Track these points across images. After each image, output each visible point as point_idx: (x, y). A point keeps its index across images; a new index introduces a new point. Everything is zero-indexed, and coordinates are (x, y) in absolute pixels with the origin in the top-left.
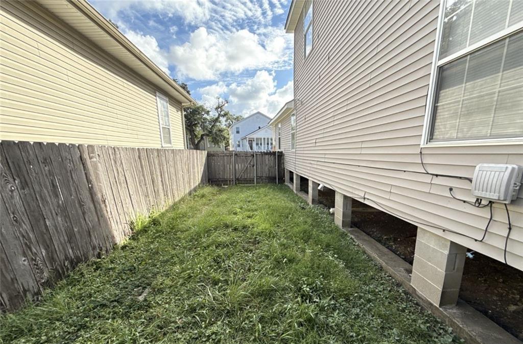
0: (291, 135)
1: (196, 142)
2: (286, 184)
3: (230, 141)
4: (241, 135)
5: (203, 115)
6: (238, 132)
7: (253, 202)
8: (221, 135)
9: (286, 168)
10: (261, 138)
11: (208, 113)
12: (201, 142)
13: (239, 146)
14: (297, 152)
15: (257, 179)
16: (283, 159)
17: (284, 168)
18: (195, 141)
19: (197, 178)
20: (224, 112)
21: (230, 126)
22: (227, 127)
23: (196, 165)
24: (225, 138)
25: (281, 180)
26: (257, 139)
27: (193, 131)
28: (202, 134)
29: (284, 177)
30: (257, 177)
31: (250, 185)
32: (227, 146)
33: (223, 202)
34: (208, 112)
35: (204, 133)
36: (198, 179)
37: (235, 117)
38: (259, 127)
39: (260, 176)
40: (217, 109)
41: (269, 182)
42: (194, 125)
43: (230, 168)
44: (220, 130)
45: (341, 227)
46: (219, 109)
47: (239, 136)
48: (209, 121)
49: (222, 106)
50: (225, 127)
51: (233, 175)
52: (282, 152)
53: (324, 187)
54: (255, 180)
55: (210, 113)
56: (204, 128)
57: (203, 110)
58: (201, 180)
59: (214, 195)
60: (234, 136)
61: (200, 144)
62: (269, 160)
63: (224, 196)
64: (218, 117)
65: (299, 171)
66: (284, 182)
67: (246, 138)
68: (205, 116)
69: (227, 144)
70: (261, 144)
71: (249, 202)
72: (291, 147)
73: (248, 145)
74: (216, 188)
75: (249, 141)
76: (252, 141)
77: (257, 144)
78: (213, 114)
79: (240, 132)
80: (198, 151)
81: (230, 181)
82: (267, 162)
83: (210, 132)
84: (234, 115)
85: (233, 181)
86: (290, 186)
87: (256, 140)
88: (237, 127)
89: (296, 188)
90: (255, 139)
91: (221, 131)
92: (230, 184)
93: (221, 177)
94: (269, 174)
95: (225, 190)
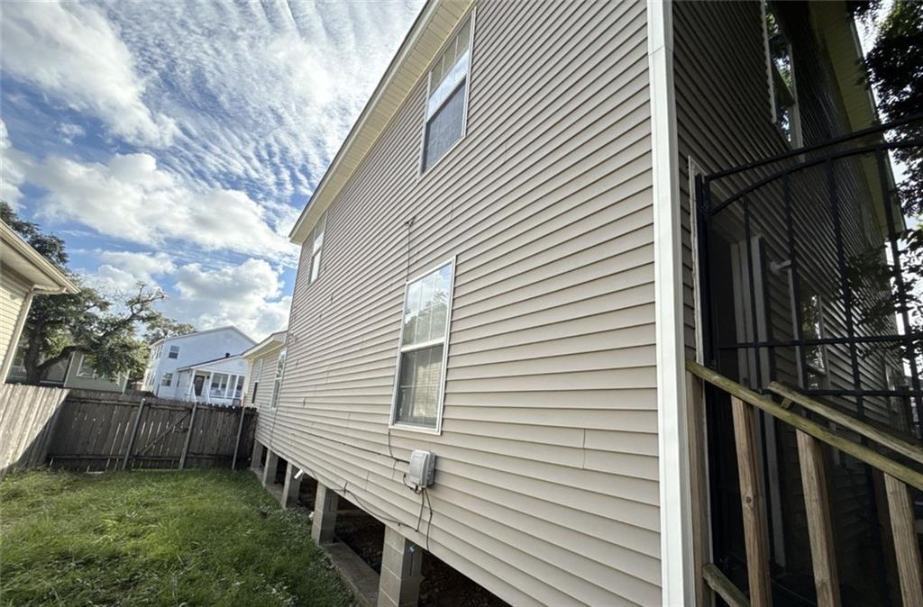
0: (274, 383)
1: (42, 361)
2: (252, 469)
3: (147, 371)
4: (181, 362)
5: (88, 307)
6: (173, 356)
7: (158, 504)
8: (126, 357)
9: (257, 439)
10: (227, 376)
11: (104, 306)
12: (60, 364)
13: (168, 383)
14: (278, 413)
15: (186, 458)
16: (256, 422)
17: (254, 439)
18: (38, 356)
19: (11, 451)
20: (148, 312)
21: (158, 339)
22: (148, 339)
23: (21, 419)
24: (133, 363)
25: (244, 461)
26: (216, 375)
27: (44, 335)
28: (69, 344)
29: (251, 456)
30: (187, 452)
31: (164, 470)
32: (136, 380)
33: (75, 509)
34: (107, 304)
35: (74, 345)
36: (16, 453)
37: (175, 324)
38: (228, 355)
39: (195, 451)
40: (131, 303)
41: (214, 466)
42: (50, 322)
43: (122, 433)
44: (125, 346)
45: (317, 542)
46: (138, 306)
47: (173, 365)
48: (100, 323)
49: (146, 301)
50: (142, 339)
51: (126, 447)
52: (254, 410)
53: (306, 474)
54: (182, 460)
55: (110, 307)
56: (79, 333)
57: (92, 298)
58: (25, 454)
59: (51, 491)
60: (161, 363)
61: (54, 367)
62: (224, 422)
63: (83, 495)
64: (130, 320)
65: (278, 448)
66: (249, 466)
67: (189, 370)
68: (95, 311)
69: (139, 376)
70: (224, 386)
71: (146, 505)
72: (271, 403)
73: (192, 384)
74: (65, 477)
75: (196, 376)
76: (203, 377)
77: (215, 385)
78: (118, 311)
79: (178, 357)
80: (42, 389)
81: (113, 461)
82: (219, 426)
83: (94, 346)
84: (174, 321)
85: (121, 460)
86: (258, 472)
87: (214, 377)
88: (174, 344)
89: (267, 478)
90: (212, 376)
91: (127, 347)
92: (111, 467)
93: (90, 451)
94: (219, 449)
95: (90, 481)
